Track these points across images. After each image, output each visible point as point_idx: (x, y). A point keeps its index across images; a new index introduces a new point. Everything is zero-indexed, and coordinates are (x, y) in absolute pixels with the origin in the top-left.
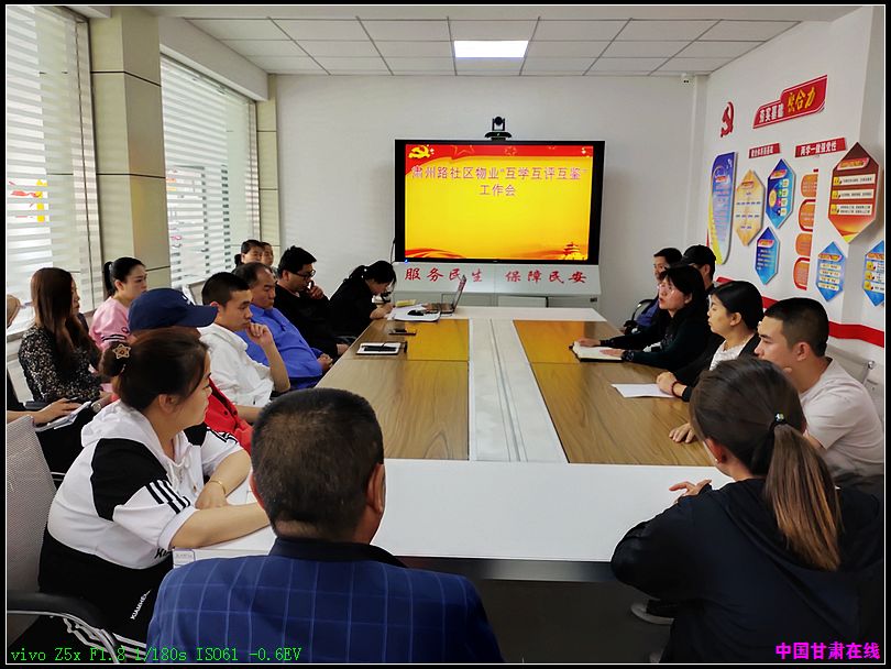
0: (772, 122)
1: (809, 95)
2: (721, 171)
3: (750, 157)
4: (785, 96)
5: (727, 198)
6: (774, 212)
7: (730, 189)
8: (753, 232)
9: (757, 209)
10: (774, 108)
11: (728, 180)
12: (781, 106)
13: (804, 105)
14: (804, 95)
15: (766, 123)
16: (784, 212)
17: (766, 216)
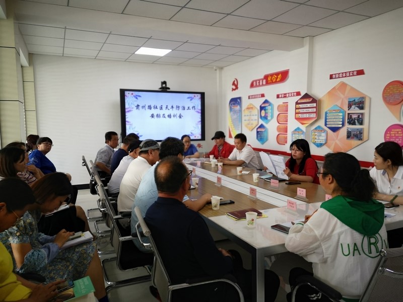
0: (259, 86)
1: (279, 76)
2: (234, 104)
3: (249, 98)
4: (266, 77)
5: (239, 114)
6: (265, 118)
7: (240, 111)
8: (254, 126)
9: (256, 117)
10: (261, 81)
11: (239, 107)
12: (264, 81)
13: (276, 80)
14: (276, 77)
15: (256, 86)
16: (269, 118)
17: (260, 120)
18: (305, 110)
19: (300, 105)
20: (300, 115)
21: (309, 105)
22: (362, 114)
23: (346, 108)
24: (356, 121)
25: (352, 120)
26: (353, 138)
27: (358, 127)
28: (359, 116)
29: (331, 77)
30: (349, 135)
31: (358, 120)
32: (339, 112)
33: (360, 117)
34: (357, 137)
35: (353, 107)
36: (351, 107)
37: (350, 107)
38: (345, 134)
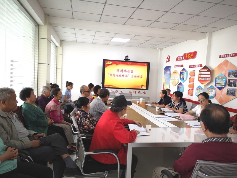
0: (181, 60)
1: (192, 55)
2: (167, 70)
3: (175, 67)
4: (185, 55)
5: (169, 76)
6: (183, 79)
7: (170, 74)
8: (176, 83)
9: (178, 78)
10: (182, 57)
11: (169, 72)
12: (184, 57)
13: (190, 57)
14: (190, 55)
15: (179, 60)
16: (185, 79)
17: (180, 80)
18: (204, 76)
19: (201, 73)
20: (201, 78)
21: (206, 73)
22: (236, 80)
23: (227, 76)
25: (230, 83)
26: (230, 94)
27: (233, 88)
29: (220, 57)
30: (228, 93)
32: (223, 78)
34: (233, 94)
35: (231, 75)
37: (229, 75)
38: (226, 92)
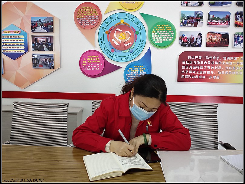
22: (52, 37)
24: (44, 45)
25: (38, 44)
26: (41, 66)
27: (47, 52)
28: (47, 40)
30: (36, 63)
31: (46, 45)
32: (20, 34)
33: (49, 41)
34: (47, 65)
35: (39, 28)
36: (36, 28)
38: (31, 61)
